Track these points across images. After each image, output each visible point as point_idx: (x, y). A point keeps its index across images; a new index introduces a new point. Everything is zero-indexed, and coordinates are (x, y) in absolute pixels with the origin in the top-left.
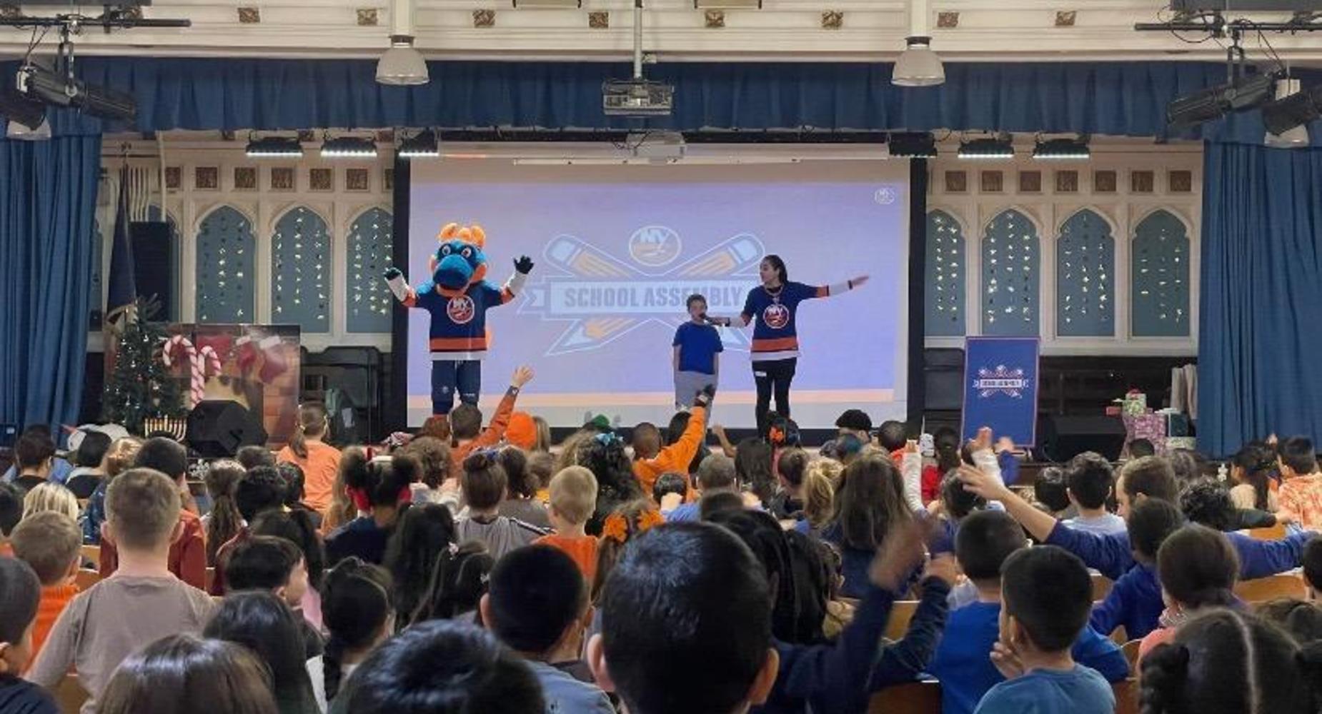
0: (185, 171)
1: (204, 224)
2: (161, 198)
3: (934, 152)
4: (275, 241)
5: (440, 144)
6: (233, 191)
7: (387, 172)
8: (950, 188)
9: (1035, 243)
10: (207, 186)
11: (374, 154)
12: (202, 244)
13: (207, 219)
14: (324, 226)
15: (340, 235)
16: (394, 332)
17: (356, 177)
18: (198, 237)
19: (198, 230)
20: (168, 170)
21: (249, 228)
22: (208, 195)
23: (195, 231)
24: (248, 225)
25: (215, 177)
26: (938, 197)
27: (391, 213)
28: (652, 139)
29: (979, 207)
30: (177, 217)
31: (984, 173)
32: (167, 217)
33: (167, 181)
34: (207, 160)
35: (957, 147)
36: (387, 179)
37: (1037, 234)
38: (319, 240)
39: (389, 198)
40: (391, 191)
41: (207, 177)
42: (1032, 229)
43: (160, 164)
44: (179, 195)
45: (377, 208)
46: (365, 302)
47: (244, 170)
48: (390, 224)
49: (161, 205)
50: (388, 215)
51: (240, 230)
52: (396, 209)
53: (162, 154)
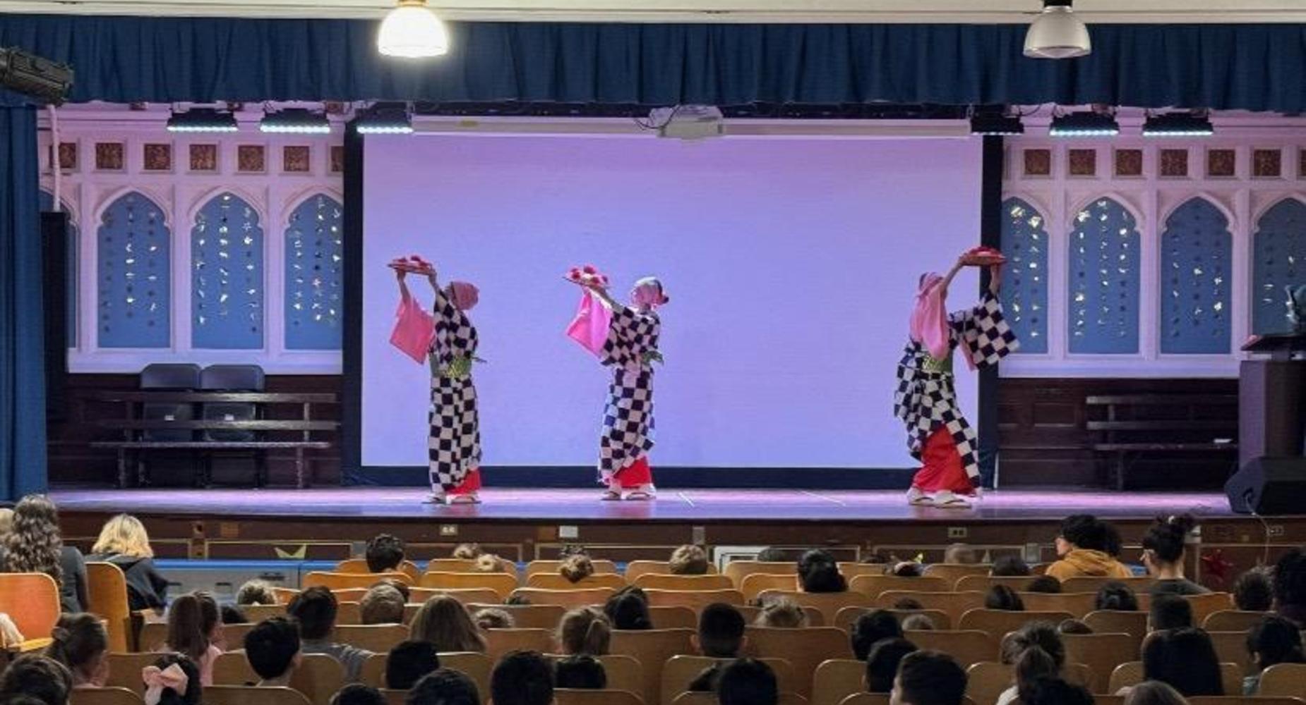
0: (83, 148)
1: (106, 216)
2: (54, 182)
3: (1020, 128)
4: (195, 234)
5: (416, 118)
6: (94, 172)
7: (335, 149)
8: (1030, 171)
9: (1135, 238)
10: (111, 167)
11: (326, 129)
12: (105, 237)
13: (109, 208)
14: (255, 217)
15: (276, 227)
16: (344, 349)
17: (296, 157)
18: (100, 230)
19: (100, 223)
20: (62, 145)
21: (163, 219)
22: (110, 178)
23: (95, 222)
24: (162, 217)
25: (120, 156)
26: (1017, 183)
27: (340, 201)
28: (683, 113)
29: (1066, 196)
30: (72, 204)
31: (1073, 152)
32: (62, 205)
33: (61, 160)
34: (111, 135)
35: (1050, 120)
36: (333, 159)
37: (1137, 228)
38: (249, 234)
39: (337, 182)
40: (341, 174)
41: (109, 156)
42: (1131, 223)
43: (52, 139)
44: (75, 178)
45: (321, 195)
46: (308, 312)
47: (155, 146)
48: (337, 215)
49: (53, 191)
50: (336, 204)
51: (152, 222)
52: (346, 196)
53: (55, 128)
